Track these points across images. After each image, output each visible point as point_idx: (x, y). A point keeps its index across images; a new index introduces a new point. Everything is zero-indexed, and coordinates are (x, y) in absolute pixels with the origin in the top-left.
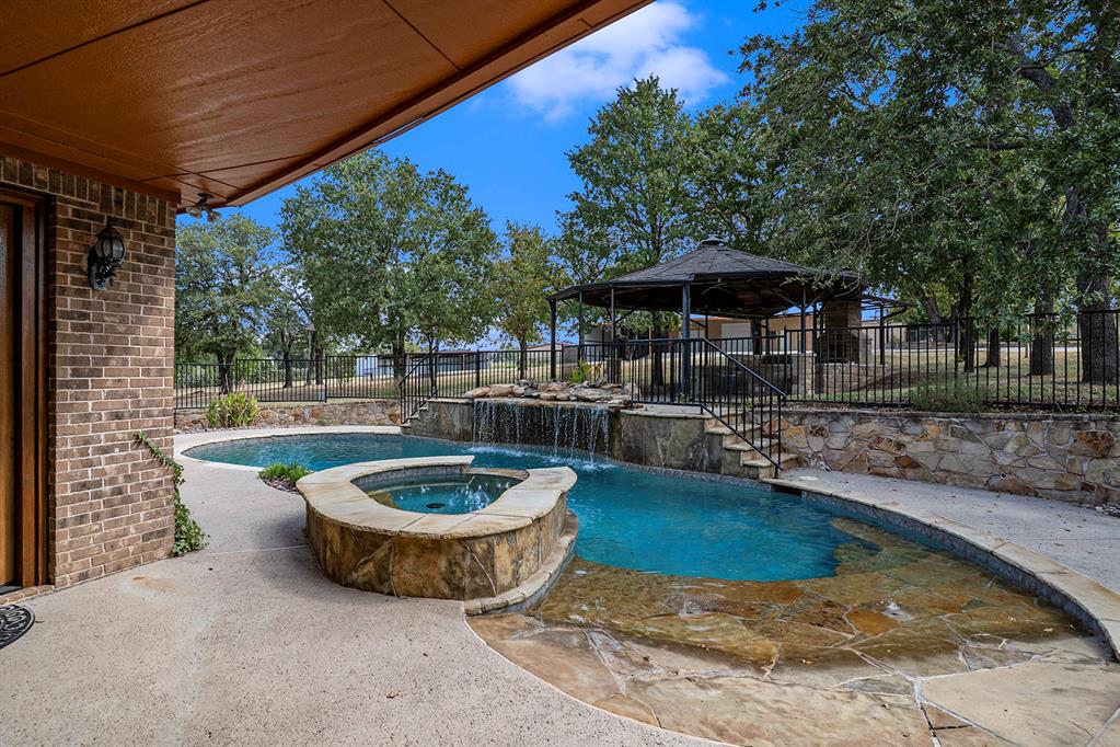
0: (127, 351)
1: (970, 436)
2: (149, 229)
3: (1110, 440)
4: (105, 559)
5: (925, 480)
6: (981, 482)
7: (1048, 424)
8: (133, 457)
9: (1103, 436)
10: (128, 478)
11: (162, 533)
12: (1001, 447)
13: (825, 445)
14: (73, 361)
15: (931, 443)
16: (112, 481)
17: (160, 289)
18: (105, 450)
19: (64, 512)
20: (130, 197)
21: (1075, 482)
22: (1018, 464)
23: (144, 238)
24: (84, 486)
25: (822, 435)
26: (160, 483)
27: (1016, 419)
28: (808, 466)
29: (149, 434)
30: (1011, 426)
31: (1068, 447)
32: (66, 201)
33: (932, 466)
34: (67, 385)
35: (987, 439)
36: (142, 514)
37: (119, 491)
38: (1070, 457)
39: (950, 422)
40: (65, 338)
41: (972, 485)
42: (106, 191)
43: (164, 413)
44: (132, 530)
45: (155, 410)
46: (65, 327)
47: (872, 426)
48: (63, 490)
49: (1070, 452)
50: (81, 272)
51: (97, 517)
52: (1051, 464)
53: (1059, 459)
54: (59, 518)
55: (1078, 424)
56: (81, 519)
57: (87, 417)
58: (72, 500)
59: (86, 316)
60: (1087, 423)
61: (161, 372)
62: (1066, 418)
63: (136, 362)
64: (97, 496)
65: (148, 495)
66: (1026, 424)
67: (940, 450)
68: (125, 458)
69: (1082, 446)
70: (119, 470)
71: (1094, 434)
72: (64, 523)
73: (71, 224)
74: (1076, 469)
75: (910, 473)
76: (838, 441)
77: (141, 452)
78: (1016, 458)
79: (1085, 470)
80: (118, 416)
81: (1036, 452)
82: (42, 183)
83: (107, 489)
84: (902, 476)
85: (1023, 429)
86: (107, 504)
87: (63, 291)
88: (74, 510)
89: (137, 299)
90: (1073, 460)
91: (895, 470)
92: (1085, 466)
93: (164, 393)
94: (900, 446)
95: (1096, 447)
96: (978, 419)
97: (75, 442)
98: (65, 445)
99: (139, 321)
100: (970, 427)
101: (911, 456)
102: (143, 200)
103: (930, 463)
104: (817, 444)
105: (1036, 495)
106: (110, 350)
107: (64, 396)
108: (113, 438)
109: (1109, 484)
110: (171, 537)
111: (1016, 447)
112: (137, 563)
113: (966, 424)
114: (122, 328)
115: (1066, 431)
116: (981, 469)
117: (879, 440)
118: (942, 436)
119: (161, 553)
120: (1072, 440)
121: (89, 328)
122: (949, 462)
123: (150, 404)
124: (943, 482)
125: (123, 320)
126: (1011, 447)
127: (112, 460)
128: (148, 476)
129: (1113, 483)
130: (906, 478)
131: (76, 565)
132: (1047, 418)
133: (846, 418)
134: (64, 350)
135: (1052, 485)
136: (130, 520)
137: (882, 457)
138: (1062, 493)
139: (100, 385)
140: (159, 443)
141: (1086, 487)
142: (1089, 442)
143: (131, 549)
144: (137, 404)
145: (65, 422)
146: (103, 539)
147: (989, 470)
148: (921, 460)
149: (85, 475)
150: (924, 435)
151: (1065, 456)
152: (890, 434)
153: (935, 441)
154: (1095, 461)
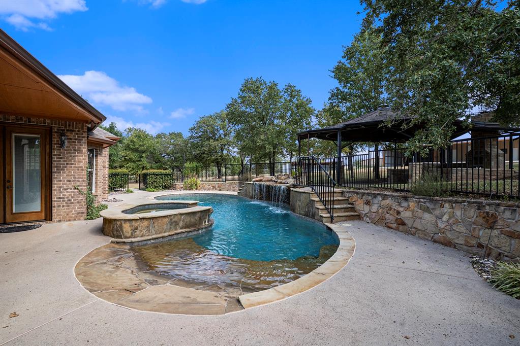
0: (72, 164)
1: (427, 210)
2: (78, 131)
3: (496, 217)
4: (66, 218)
5: (407, 232)
6: (430, 237)
7: (465, 205)
8: (74, 192)
9: (492, 215)
10: (72, 197)
11: (83, 213)
12: (440, 217)
13: (370, 210)
14: (57, 167)
15: (411, 212)
16: (68, 198)
17: (82, 147)
18: (66, 190)
19: (55, 204)
20: (73, 124)
21: (474, 242)
22: (447, 228)
23: (77, 134)
24: (60, 198)
25: (369, 205)
26: (82, 199)
27: (450, 201)
28: (363, 220)
29: (79, 186)
30: (447, 205)
31: (473, 220)
32: (55, 127)
33: (410, 225)
34: (55, 172)
35: (435, 212)
36: (76, 207)
37: (70, 200)
38: (474, 226)
39: (419, 202)
40: (55, 161)
41: (426, 238)
42: (66, 123)
43: (83, 181)
44: (73, 210)
45: (81, 180)
46: (55, 158)
47: (388, 201)
48: (55, 198)
49: (474, 223)
50: (59, 144)
51: (63, 206)
52: (463, 230)
53: (468, 227)
54: (53, 205)
55: (480, 206)
56: (59, 206)
57: (60, 181)
58: (57, 201)
59: (60, 155)
60: (484, 206)
61: (82, 170)
62: (473, 203)
63: (74, 167)
64: (63, 201)
65: (78, 202)
66: (454, 205)
67: (414, 217)
68: (71, 192)
69: (481, 220)
70: (70, 195)
71: (488, 213)
72: (54, 207)
73: (56, 132)
74: (476, 234)
75: (401, 228)
76: (375, 208)
77: (76, 191)
78: (447, 224)
79: (480, 234)
80: (69, 181)
81: (457, 222)
82: (48, 123)
83: (66, 199)
84: (397, 229)
85: (453, 208)
86: (66, 203)
87: (54, 149)
88: (57, 204)
89: (75, 150)
90: (474, 228)
91: (395, 226)
92: (481, 233)
93: (83, 175)
94: (398, 213)
95: (487, 221)
96: (431, 201)
97: (57, 187)
98: (55, 187)
99: (76, 156)
100: (428, 204)
101: (402, 218)
102: (76, 123)
103: (409, 223)
104: (366, 209)
105: (455, 247)
106: (67, 164)
107: (55, 175)
108: (68, 186)
109: (491, 245)
110: (86, 214)
111: (448, 218)
112: (75, 220)
113: (427, 203)
114: (70, 158)
115: (473, 210)
116: (431, 229)
117: (390, 209)
118: (416, 209)
119: (82, 218)
120: (475, 216)
121: (61, 158)
122: (418, 224)
123: (79, 178)
124: (414, 235)
125: (71, 156)
126: (445, 218)
127: (68, 192)
128: (79, 197)
129: (493, 244)
130: (399, 231)
131: (58, 217)
132: (464, 202)
133: (379, 196)
134: (55, 164)
135: (463, 242)
136: (72, 209)
137: (390, 218)
138: (467, 248)
139: (64, 173)
140: (82, 189)
141: (480, 246)
142: (484, 218)
143: (73, 216)
144: (75, 178)
145: (55, 181)
146: (65, 212)
147: (434, 230)
148: (406, 222)
149: (60, 195)
150: (407, 208)
151: (471, 225)
152: (395, 206)
153: (413, 211)
154: (487, 230)
